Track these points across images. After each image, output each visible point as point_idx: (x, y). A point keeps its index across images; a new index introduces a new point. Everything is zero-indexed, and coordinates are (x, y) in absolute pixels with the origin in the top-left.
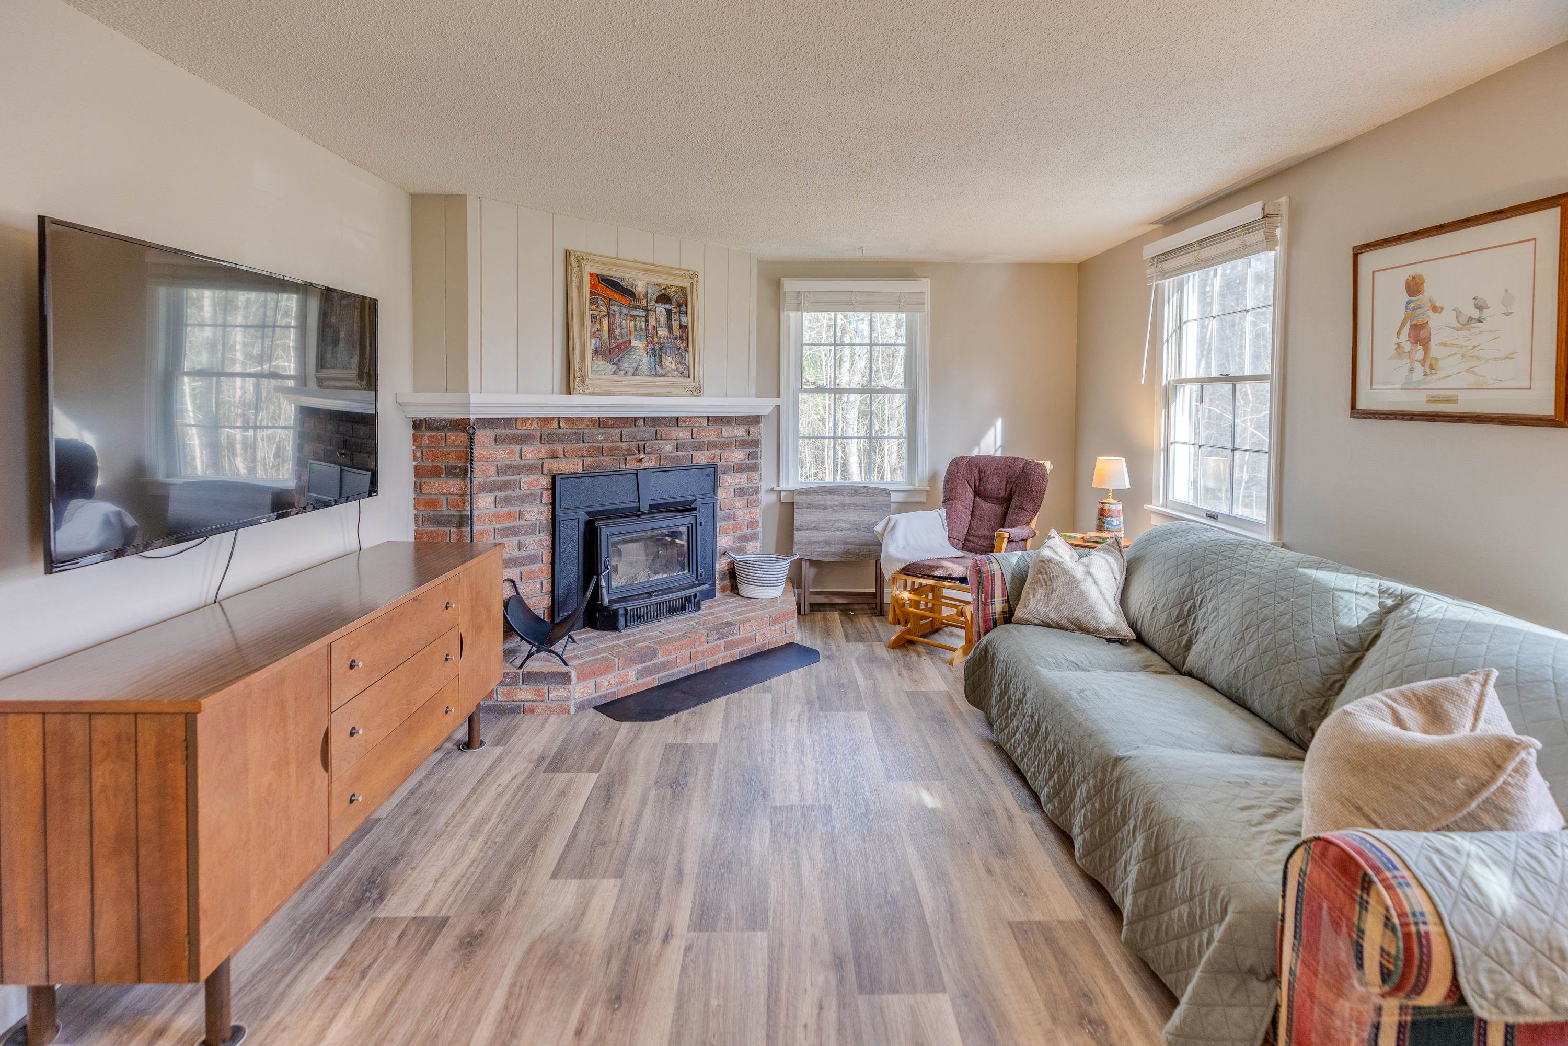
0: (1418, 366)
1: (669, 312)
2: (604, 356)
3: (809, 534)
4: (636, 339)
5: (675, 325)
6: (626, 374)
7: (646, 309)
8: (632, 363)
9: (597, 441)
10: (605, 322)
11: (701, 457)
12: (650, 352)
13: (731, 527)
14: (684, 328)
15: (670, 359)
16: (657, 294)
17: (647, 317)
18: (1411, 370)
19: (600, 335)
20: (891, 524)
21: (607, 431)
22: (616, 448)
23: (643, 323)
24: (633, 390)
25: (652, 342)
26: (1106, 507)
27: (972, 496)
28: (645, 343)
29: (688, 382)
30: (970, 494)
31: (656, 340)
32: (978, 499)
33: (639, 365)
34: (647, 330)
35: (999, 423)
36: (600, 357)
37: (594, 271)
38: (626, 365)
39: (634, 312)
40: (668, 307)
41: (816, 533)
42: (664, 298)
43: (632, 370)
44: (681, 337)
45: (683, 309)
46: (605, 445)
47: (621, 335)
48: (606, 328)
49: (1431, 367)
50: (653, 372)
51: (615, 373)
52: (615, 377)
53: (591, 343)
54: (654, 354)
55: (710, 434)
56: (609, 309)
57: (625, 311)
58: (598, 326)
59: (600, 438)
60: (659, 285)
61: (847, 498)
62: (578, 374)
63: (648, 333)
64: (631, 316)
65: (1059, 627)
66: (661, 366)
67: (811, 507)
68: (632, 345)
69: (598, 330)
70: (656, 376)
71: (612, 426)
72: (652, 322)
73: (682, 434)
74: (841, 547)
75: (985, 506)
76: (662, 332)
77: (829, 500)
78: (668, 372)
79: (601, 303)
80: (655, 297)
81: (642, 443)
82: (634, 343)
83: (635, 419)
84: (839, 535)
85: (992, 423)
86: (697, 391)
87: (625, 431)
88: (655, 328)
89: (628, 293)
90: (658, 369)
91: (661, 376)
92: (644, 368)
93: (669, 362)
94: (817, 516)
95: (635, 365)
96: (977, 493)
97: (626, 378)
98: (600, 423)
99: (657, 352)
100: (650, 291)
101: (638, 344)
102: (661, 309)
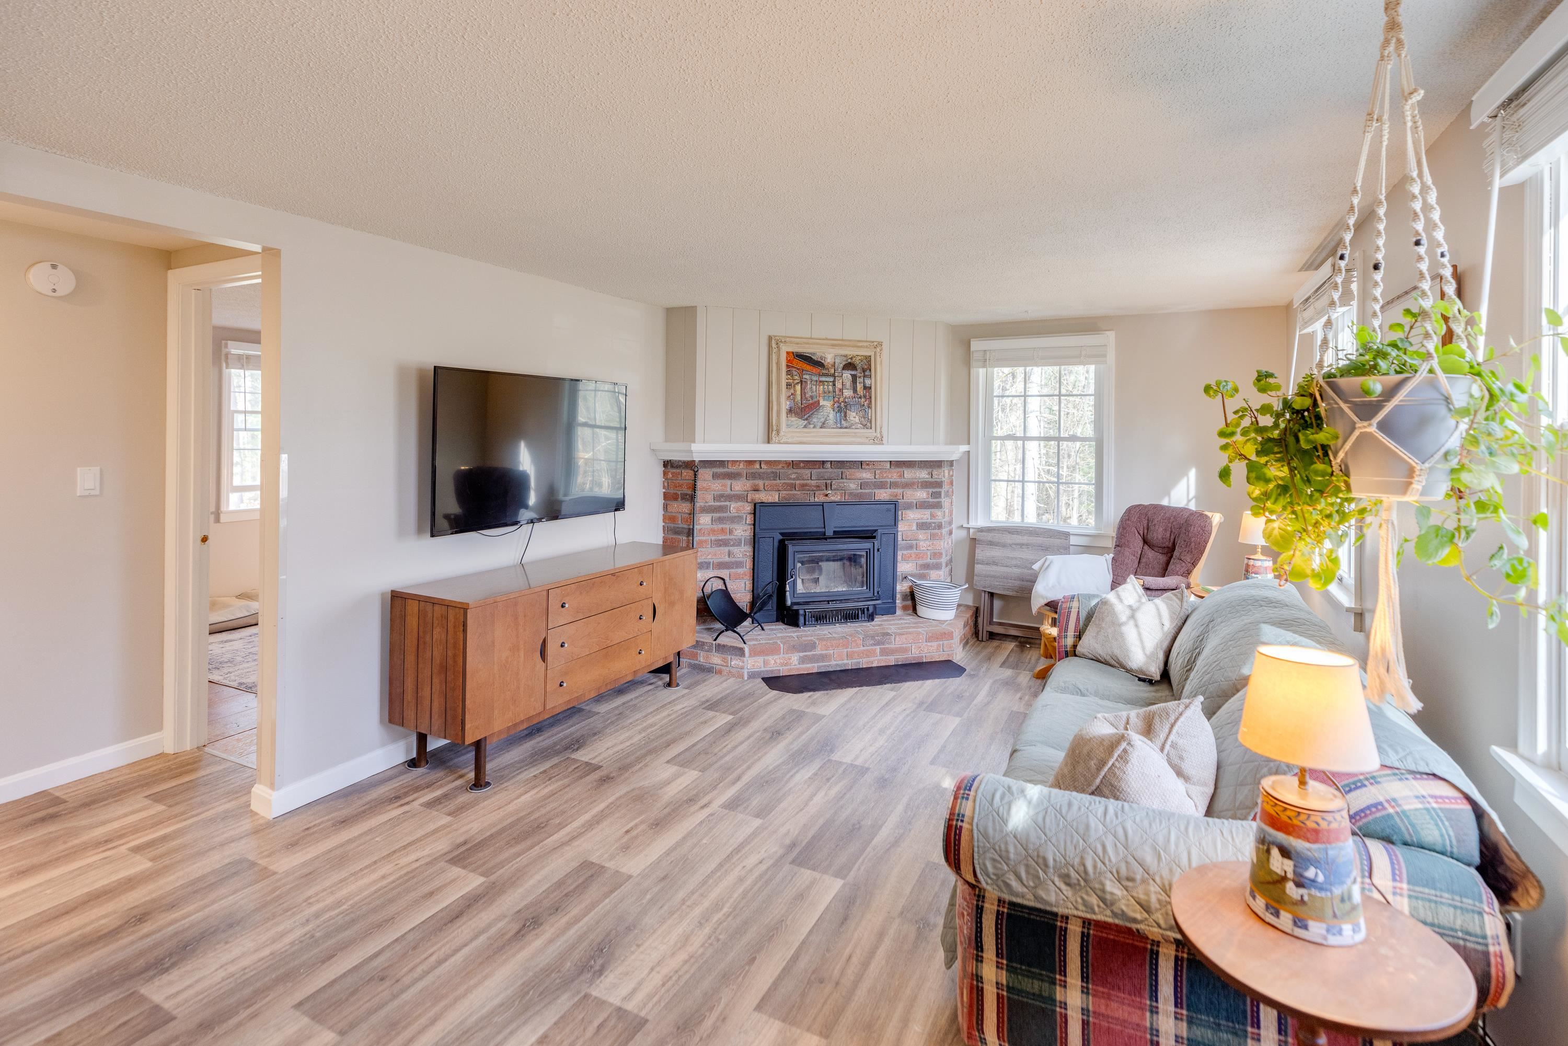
1: (854, 378)
2: (797, 414)
3: (988, 568)
5: (859, 387)
6: (815, 427)
7: (833, 376)
8: (821, 418)
9: (791, 479)
10: (798, 387)
11: (883, 495)
12: (836, 410)
14: (867, 388)
15: (854, 414)
16: (844, 363)
17: (834, 382)
19: (794, 398)
20: (1046, 565)
21: (799, 471)
22: (806, 485)
23: (830, 387)
24: (821, 440)
25: (838, 402)
27: (1141, 543)
28: (832, 402)
29: (870, 433)
30: (1138, 542)
31: (842, 399)
32: (1146, 547)
33: (826, 420)
34: (834, 392)
35: (1192, 473)
36: (793, 414)
37: (790, 350)
38: (815, 420)
39: (823, 379)
40: (853, 373)
41: (994, 568)
42: (850, 366)
43: (820, 424)
44: (865, 396)
45: (867, 373)
46: (798, 482)
47: (812, 397)
48: (799, 392)
50: (839, 425)
51: (805, 427)
52: (805, 430)
53: (785, 405)
54: (840, 411)
55: (893, 476)
56: (801, 378)
57: (815, 378)
58: (792, 391)
59: (793, 476)
60: (846, 356)
61: (1025, 537)
62: (775, 428)
63: (835, 395)
64: (821, 381)
66: (846, 420)
67: (991, 543)
69: (792, 394)
70: (841, 428)
71: (804, 468)
72: (839, 385)
73: (866, 475)
74: (1017, 583)
76: (848, 393)
77: (1009, 539)
78: (852, 425)
79: (795, 373)
80: (842, 366)
81: (829, 482)
82: (822, 403)
83: (824, 462)
84: (1016, 571)
85: (1184, 473)
86: (879, 440)
87: (814, 471)
88: (841, 390)
89: (819, 364)
90: (843, 422)
92: (831, 422)
93: (853, 416)
94: (996, 553)
95: (823, 420)
96: (1146, 541)
97: (814, 430)
98: (794, 464)
99: (842, 409)
100: (837, 361)
101: (826, 404)
102: (847, 375)
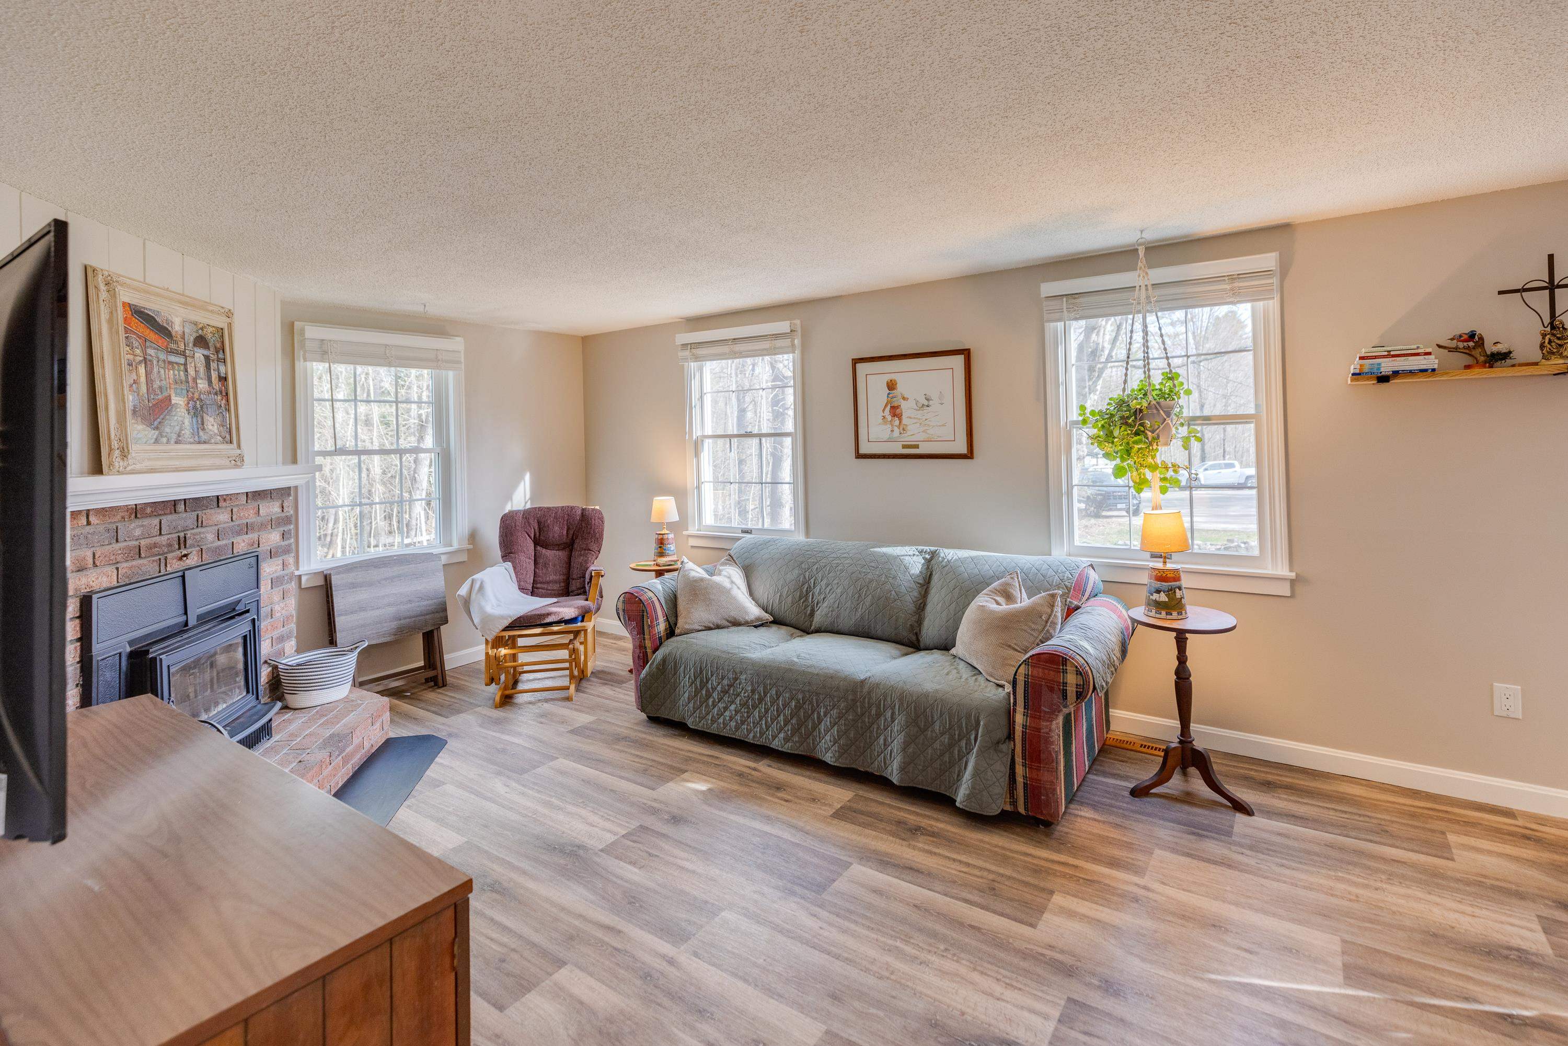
0: (896, 429)
1: (207, 358)
2: (145, 420)
3: (354, 617)
4: (176, 394)
5: (214, 375)
6: (168, 442)
7: (183, 354)
8: (174, 426)
9: (134, 538)
10: (142, 370)
11: (242, 544)
12: (192, 412)
13: (269, 627)
14: (223, 379)
15: (211, 419)
16: (194, 335)
17: (185, 364)
18: (892, 431)
19: (138, 388)
20: (477, 586)
21: (146, 522)
22: (155, 545)
23: (182, 373)
24: (177, 463)
25: (192, 398)
26: (665, 537)
27: (532, 545)
28: (185, 400)
29: (231, 449)
30: (531, 545)
31: (196, 396)
32: (539, 548)
33: (181, 430)
35: (527, 477)
36: (139, 419)
37: (127, 300)
38: (167, 429)
39: (173, 358)
40: (206, 352)
41: (363, 615)
42: (201, 341)
43: (174, 437)
44: (221, 392)
45: (221, 355)
46: (143, 542)
47: (160, 388)
48: (143, 379)
49: (904, 430)
50: (196, 438)
51: (157, 441)
52: (158, 447)
53: (130, 399)
54: (195, 415)
55: (247, 515)
56: (145, 353)
57: (162, 356)
58: (134, 376)
59: (138, 532)
60: (196, 324)
61: (395, 569)
62: (115, 444)
63: (188, 384)
64: (170, 363)
65: (718, 627)
66: (203, 429)
67: (354, 586)
68: (173, 402)
69: (135, 382)
70: (199, 443)
71: (150, 516)
72: (191, 372)
73: (221, 517)
74: (394, 625)
75: (549, 554)
76: (202, 385)
77: (375, 574)
78: (211, 437)
79: (136, 344)
80: (192, 339)
81: (182, 535)
82: (175, 400)
83: (175, 503)
84: (391, 610)
85: (522, 478)
86: (238, 462)
87: (165, 520)
88: (195, 380)
89: (164, 331)
90: (201, 433)
91: (205, 442)
92: (187, 432)
93: (212, 424)
94: (362, 595)
95: (177, 428)
96: (537, 542)
97: (169, 447)
98: (136, 512)
99: (197, 411)
100: (187, 330)
101: (178, 400)
102: (199, 354)
